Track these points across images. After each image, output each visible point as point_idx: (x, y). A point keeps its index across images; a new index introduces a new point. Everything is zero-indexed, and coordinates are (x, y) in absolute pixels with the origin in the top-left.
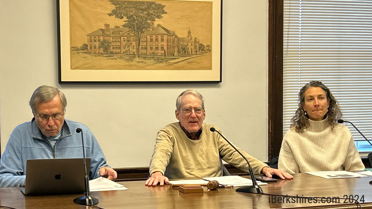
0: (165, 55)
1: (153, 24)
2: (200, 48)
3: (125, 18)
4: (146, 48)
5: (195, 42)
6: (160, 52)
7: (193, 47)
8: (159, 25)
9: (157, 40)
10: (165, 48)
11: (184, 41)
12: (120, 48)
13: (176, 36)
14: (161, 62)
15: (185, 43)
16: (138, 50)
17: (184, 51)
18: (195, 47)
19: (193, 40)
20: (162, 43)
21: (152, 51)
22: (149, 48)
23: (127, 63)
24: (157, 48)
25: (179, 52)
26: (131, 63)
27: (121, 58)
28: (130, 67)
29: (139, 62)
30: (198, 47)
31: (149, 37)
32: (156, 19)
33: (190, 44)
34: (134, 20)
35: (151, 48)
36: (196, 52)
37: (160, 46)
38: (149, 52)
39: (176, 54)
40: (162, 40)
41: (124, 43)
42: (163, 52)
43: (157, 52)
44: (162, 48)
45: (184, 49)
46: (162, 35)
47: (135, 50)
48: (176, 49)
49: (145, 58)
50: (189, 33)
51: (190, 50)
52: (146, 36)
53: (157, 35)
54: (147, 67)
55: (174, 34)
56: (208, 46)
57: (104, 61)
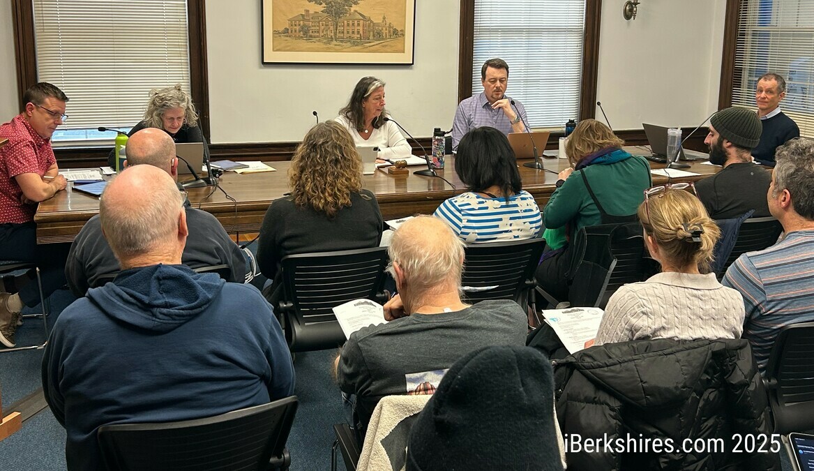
0: (361, 39)
1: (350, 10)
2: (394, 32)
3: (324, 5)
4: (343, 32)
5: (390, 27)
6: (356, 36)
7: (387, 31)
8: (356, 11)
9: (353, 24)
10: (361, 32)
11: (379, 26)
12: (318, 32)
13: (372, 22)
14: (357, 45)
15: (380, 28)
16: (335, 34)
17: (379, 36)
18: (390, 32)
19: (388, 25)
20: (358, 28)
21: (348, 35)
22: (345, 32)
23: (325, 46)
24: (353, 32)
25: (374, 36)
26: (328, 46)
27: (319, 41)
28: (328, 50)
29: (336, 45)
30: (392, 32)
31: (345, 22)
32: (353, 5)
33: (384, 29)
34: (332, 7)
35: (348, 32)
36: (390, 36)
37: (356, 31)
38: (346, 35)
39: (371, 37)
40: (359, 25)
41: (323, 27)
42: (359, 36)
43: (353, 36)
44: (358, 33)
45: (378, 33)
46: (359, 20)
47: (332, 34)
48: (372, 33)
49: (342, 41)
50: (384, 18)
51: (384, 35)
52: (343, 20)
53: (353, 20)
54: (344, 50)
55: (370, 20)
56: (402, 31)
57: (303, 43)
